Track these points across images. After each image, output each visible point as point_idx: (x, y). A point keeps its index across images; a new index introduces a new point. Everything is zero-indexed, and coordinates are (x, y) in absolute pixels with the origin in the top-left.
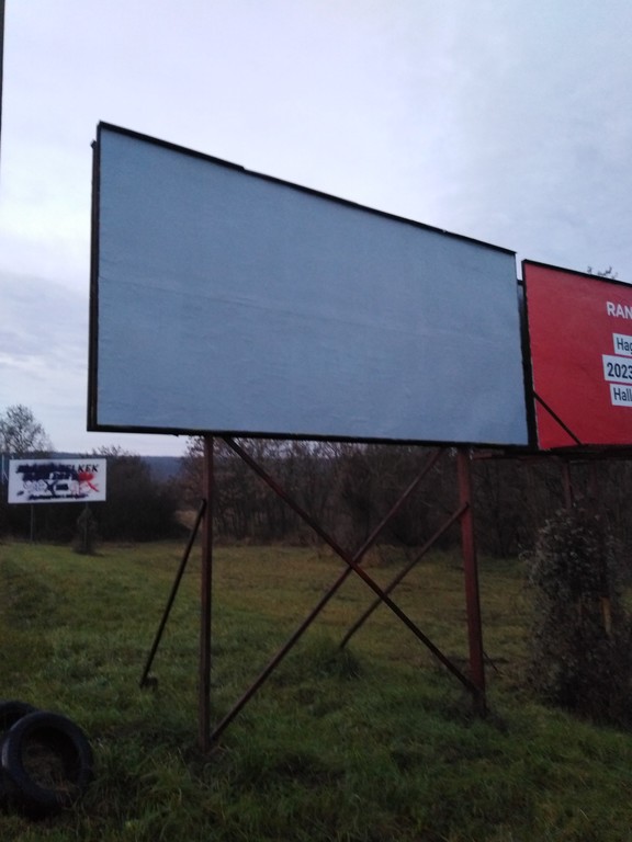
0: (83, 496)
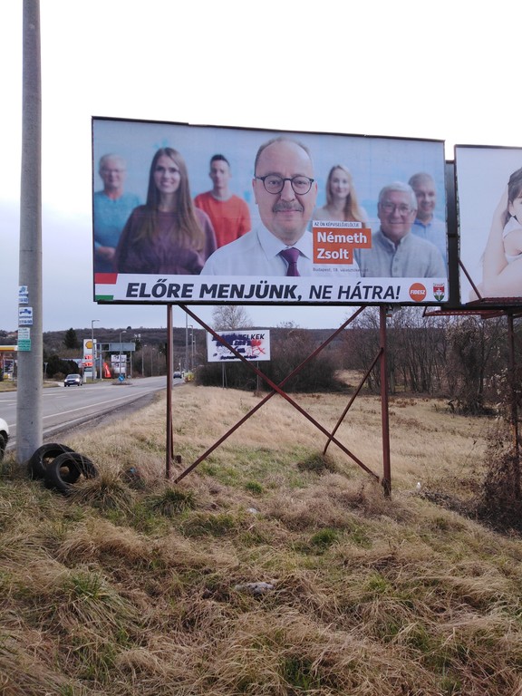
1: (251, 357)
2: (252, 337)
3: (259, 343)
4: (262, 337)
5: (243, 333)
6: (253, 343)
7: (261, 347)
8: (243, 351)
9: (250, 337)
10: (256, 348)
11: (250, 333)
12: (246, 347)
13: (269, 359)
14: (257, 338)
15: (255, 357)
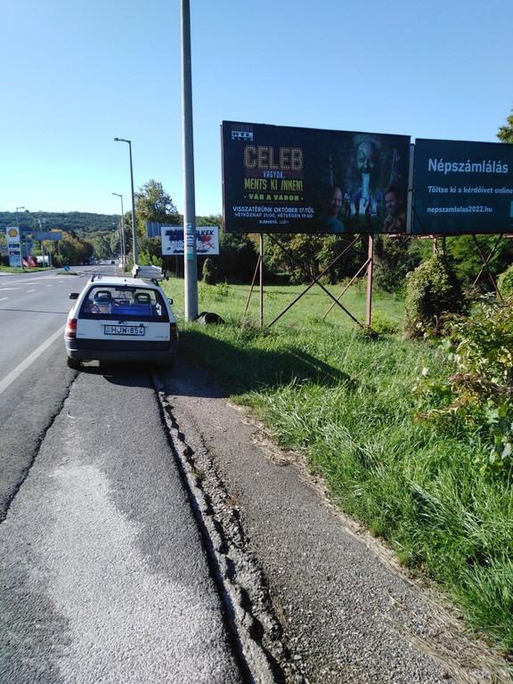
0: (206, 251)
1: (202, 251)
13: (218, 253)
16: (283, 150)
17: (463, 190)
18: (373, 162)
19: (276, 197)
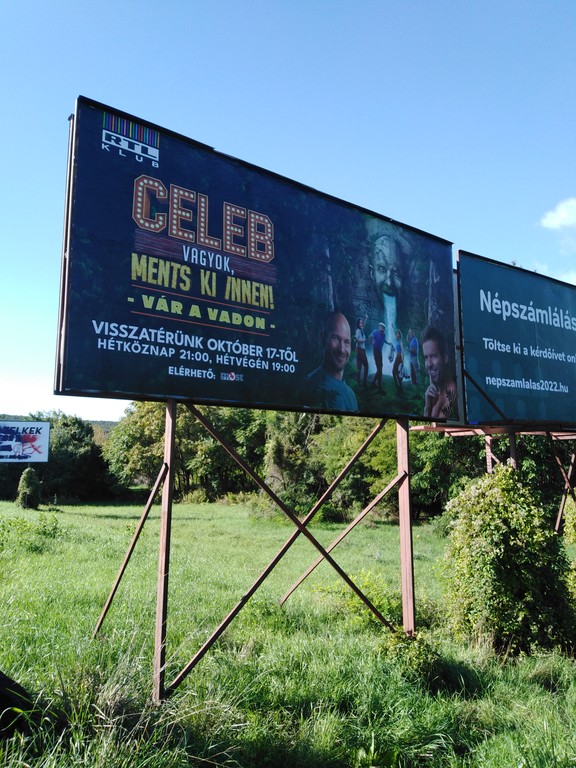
1: (20, 457)
2: (24, 430)
3: (34, 439)
4: (38, 431)
5: (10, 424)
6: (26, 438)
7: (36, 444)
8: (9, 448)
9: (21, 431)
10: (29, 445)
11: (21, 426)
12: (13, 443)
13: (46, 460)
14: (31, 431)
15: (26, 457)
16: (229, 211)
17: (529, 352)
18: (399, 276)
19: (212, 314)
